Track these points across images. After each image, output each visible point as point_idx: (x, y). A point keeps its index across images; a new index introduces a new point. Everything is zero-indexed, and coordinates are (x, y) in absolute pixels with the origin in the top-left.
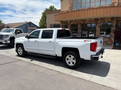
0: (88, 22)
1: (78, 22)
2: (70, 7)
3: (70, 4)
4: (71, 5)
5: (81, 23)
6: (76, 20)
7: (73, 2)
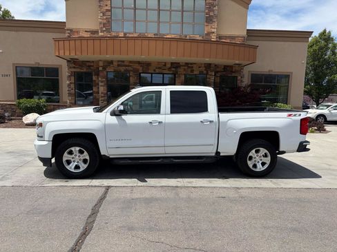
0: (155, 70)
1: (128, 66)
2: (104, 24)
3: (102, 15)
4: (105, 17)
5: (138, 70)
6: (123, 62)
7: (110, 11)
